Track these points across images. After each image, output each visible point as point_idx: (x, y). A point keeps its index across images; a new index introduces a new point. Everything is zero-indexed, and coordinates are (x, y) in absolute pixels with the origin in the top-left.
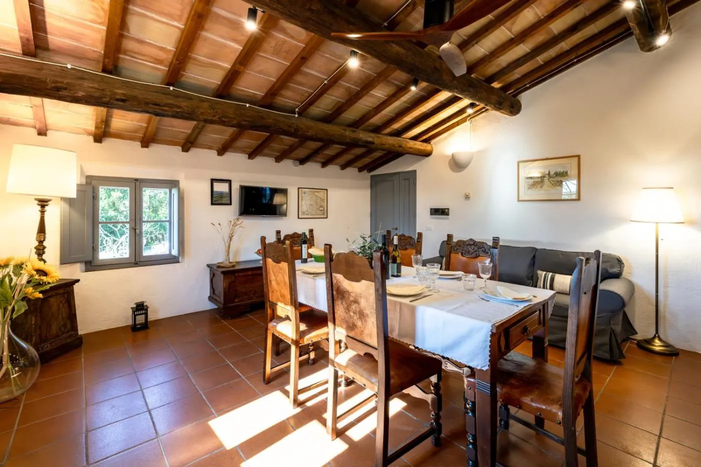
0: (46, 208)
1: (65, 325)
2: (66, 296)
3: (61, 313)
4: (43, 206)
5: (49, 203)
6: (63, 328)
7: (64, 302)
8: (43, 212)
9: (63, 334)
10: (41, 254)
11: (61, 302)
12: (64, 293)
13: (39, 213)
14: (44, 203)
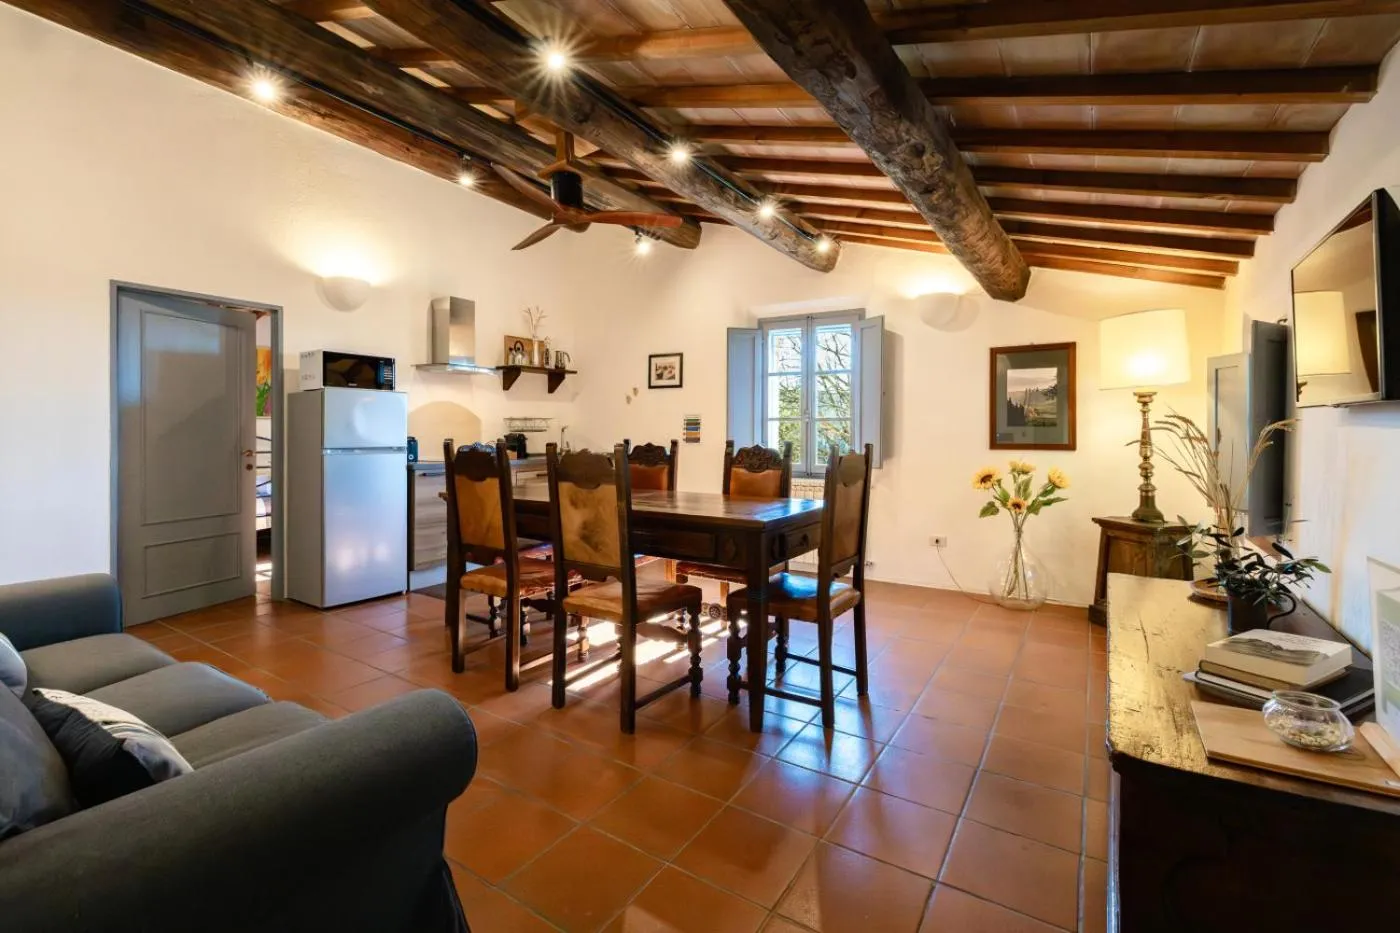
0: (1151, 406)
4: (1145, 404)
5: (1154, 397)
8: (1145, 412)
10: (1146, 477)
11: (1136, 555)
12: (1141, 543)
13: (1141, 414)
14: (1147, 399)
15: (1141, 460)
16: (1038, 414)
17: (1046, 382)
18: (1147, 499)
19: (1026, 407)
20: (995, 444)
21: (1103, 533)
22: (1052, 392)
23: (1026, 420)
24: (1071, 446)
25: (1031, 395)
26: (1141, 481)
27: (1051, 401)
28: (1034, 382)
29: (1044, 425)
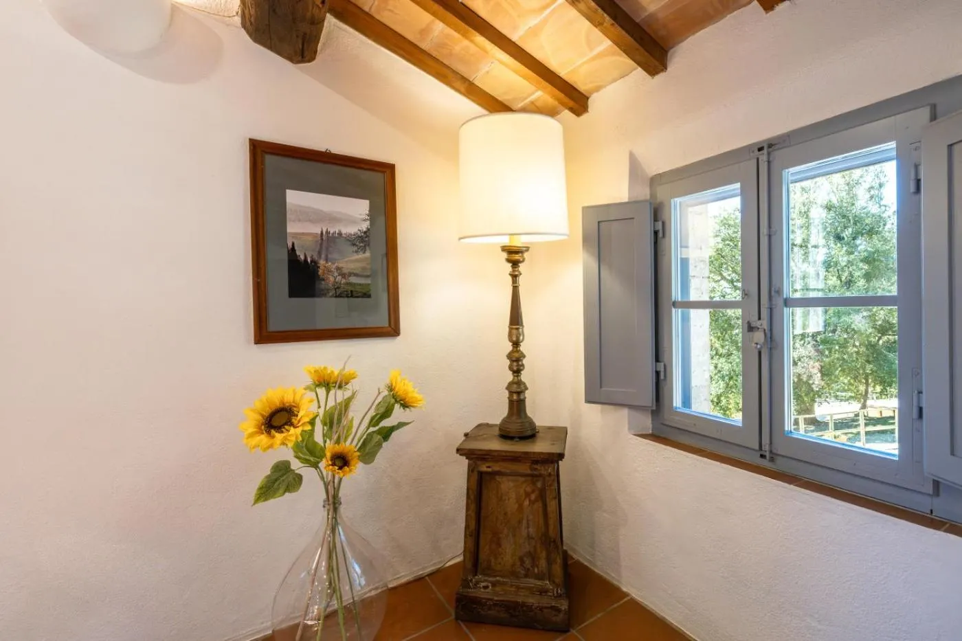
0: (522, 267)
1: (533, 557)
2: (539, 485)
3: (524, 522)
4: (515, 264)
5: (526, 255)
6: (528, 562)
7: (533, 497)
8: (515, 277)
9: (526, 576)
10: (517, 371)
11: (528, 495)
12: (534, 477)
13: (510, 279)
14: (517, 257)
15: (509, 347)
16: (343, 275)
17: (353, 221)
18: (517, 403)
19: (322, 262)
20: (265, 334)
21: (471, 470)
22: (362, 241)
23: (323, 285)
24: (392, 330)
25: (327, 241)
26: (510, 377)
27: (361, 256)
28: (333, 219)
29: (351, 295)
